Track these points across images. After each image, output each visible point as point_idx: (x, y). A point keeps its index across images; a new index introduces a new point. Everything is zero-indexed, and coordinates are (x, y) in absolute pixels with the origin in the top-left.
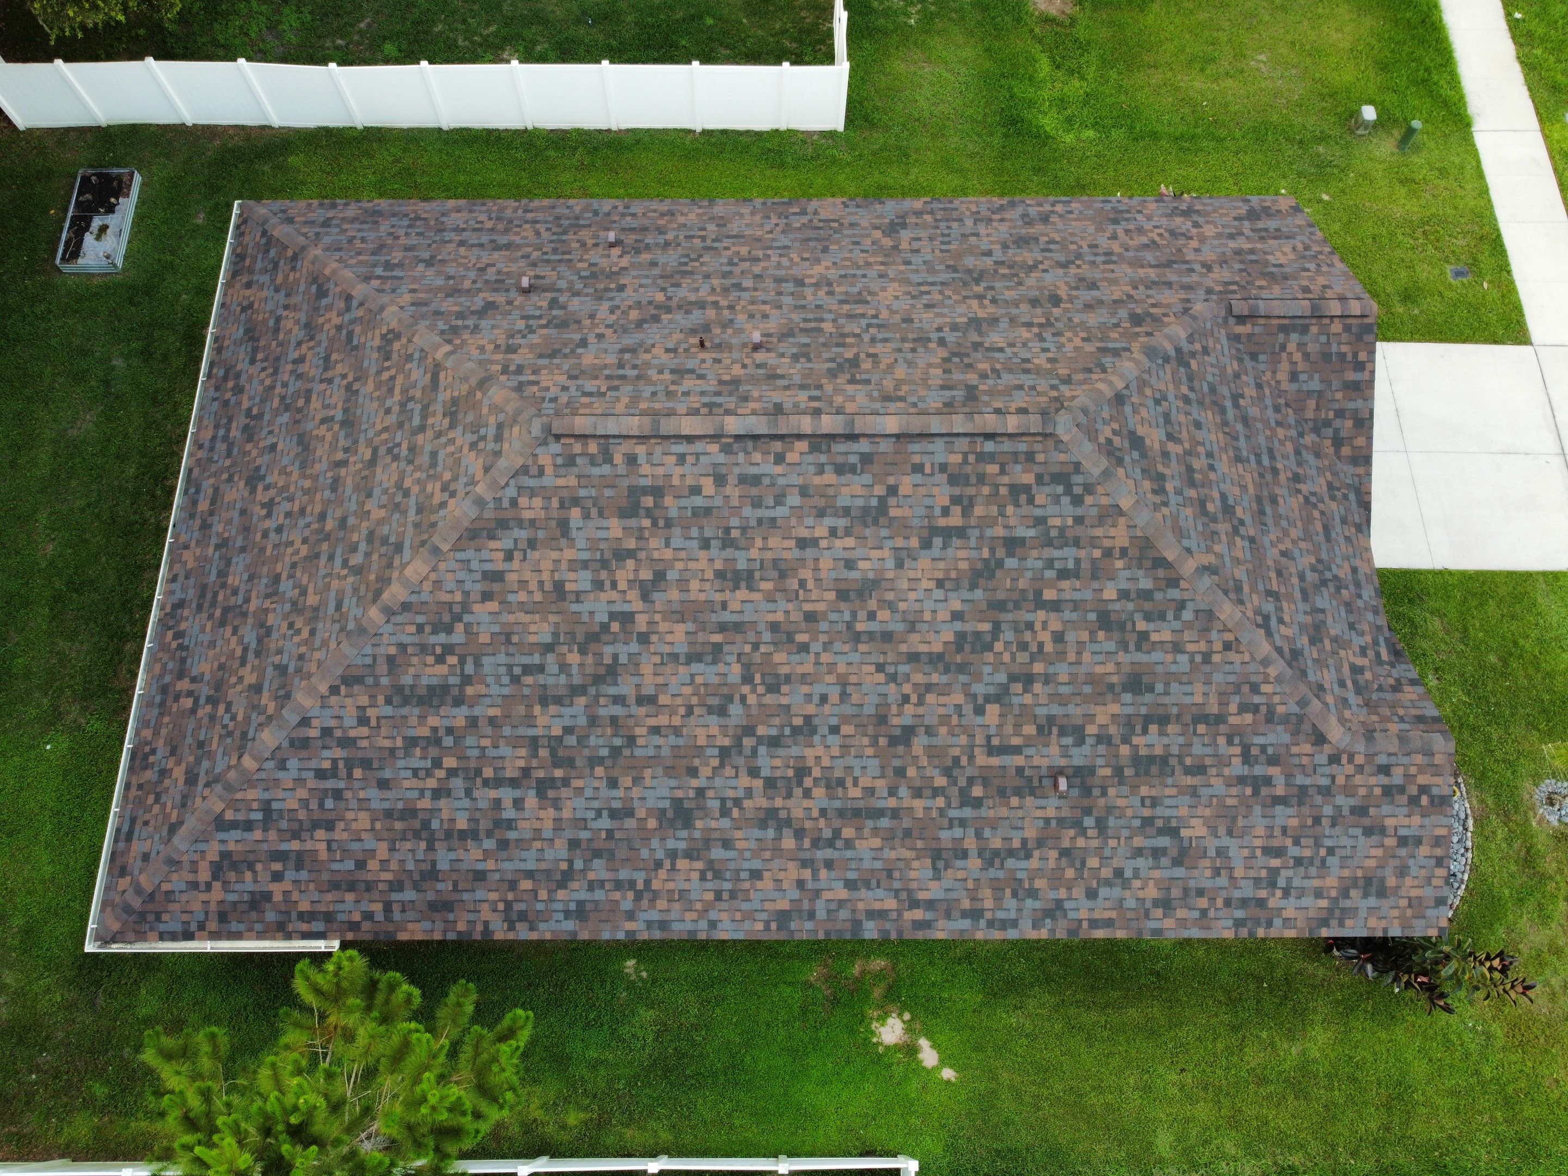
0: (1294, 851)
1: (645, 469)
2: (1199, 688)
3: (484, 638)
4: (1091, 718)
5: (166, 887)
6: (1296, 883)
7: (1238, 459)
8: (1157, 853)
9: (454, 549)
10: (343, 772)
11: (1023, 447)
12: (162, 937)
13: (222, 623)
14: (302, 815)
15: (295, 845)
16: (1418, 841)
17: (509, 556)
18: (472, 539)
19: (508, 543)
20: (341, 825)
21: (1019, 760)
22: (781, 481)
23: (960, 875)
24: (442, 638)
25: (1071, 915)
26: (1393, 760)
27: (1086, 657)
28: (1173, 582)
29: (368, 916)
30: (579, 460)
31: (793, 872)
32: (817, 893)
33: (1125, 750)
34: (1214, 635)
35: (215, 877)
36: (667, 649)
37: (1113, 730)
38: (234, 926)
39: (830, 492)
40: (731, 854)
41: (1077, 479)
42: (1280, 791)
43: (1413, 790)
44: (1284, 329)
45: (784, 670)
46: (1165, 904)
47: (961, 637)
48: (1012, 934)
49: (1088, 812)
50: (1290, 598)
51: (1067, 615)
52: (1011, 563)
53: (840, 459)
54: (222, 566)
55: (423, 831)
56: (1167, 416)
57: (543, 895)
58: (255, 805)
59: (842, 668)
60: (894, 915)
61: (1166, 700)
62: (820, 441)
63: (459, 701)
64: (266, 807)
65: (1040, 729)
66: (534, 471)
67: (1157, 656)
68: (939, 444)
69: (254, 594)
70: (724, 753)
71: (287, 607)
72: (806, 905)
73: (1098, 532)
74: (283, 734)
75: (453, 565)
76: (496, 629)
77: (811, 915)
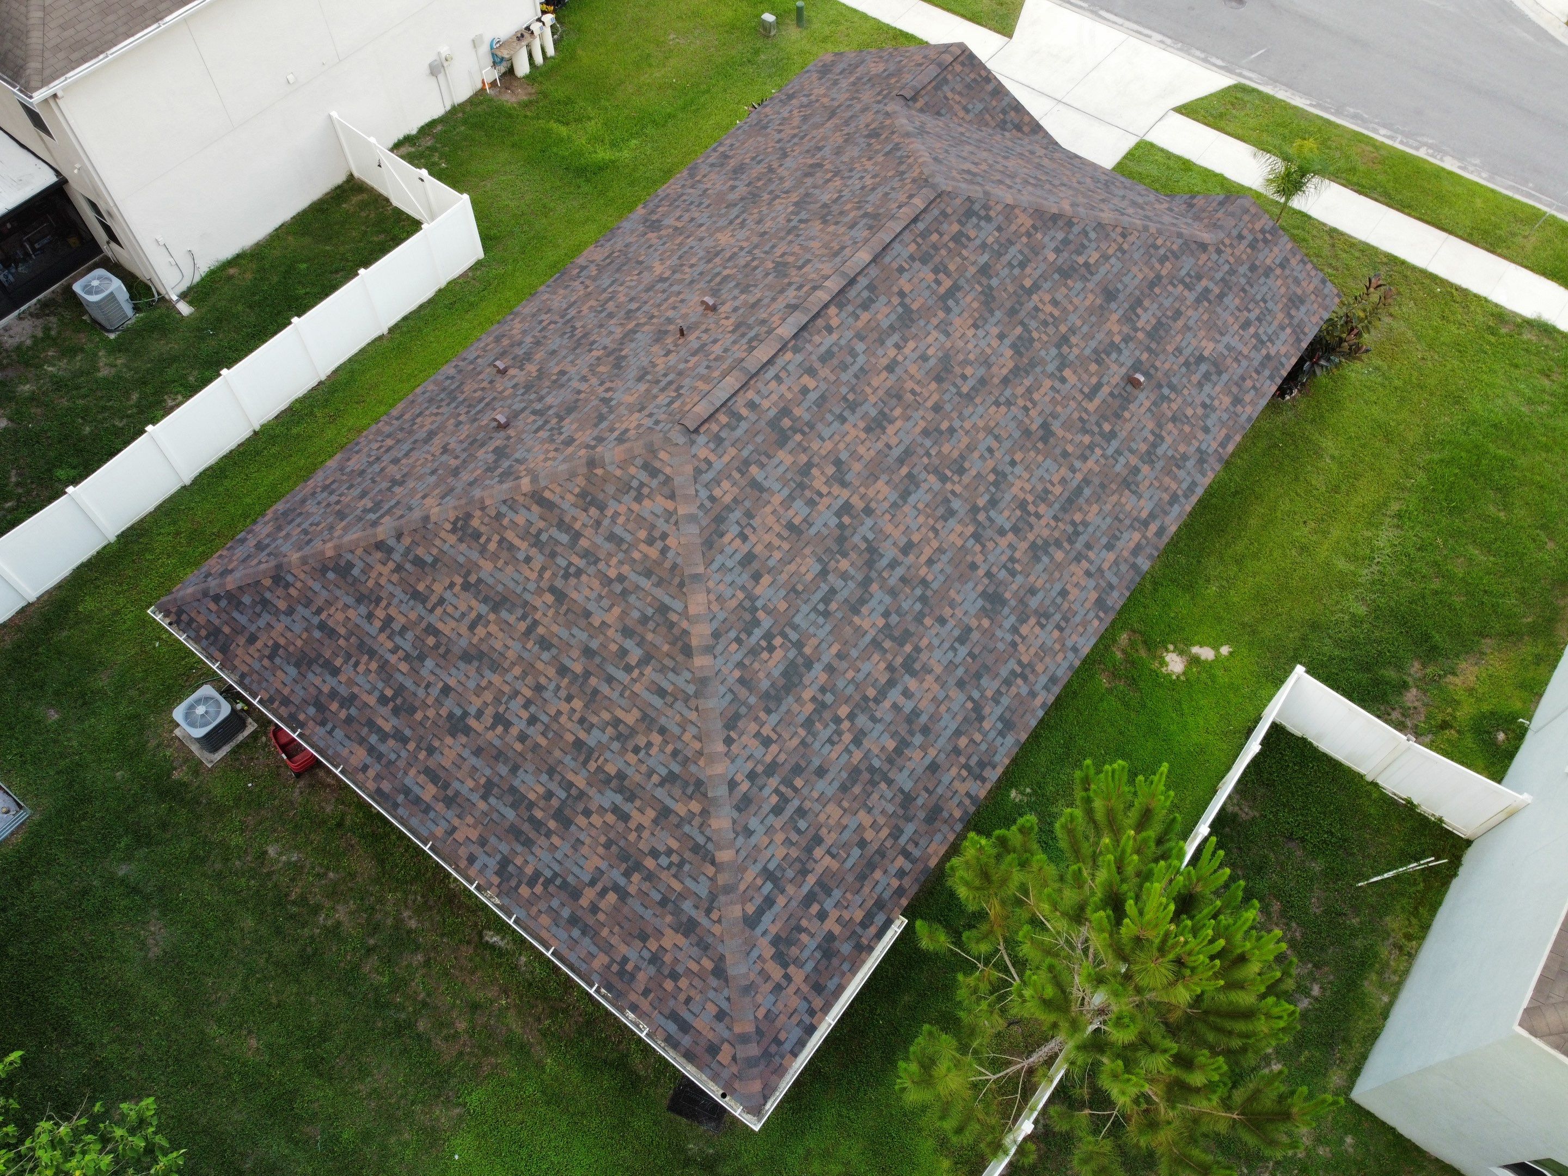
0: (1253, 316)
2: (1135, 270)
4: (1109, 333)
6: (1270, 332)
8: (1207, 376)
11: (936, 212)
12: (795, 1055)
13: (566, 823)
14: (794, 853)
16: (1287, 260)
18: (711, 548)
19: (735, 530)
20: (824, 831)
21: (1106, 390)
23: (1147, 483)
24: (758, 633)
25: (1210, 451)
26: (1238, 229)
27: (1075, 300)
29: (901, 874)
30: (723, 435)
31: (1078, 570)
32: (1100, 570)
33: (1140, 335)
34: (1113, 235)
35: (785, 965)
36: (886, 505)
37: (1126, 329)
38: (832, 985)
39: (873, 324)
41: (977, 207)
42: (1217, 291)
43: (1260, 236)
44: (937, 88)
46: (1237, 401)
47: (1013, 346)
48: (1200, 491)
49: (1160, 386)
50: (1110, 198)
51: (1047, 285)
52: (994, 282)
53: (859, 301)
54: (509, 799)
55: (877, 776)
56: (960, 157)
57: (978, 737)
58: (759, 882)
59: (981, 424)
60: (1144, 542)
61: (1128, 290)
62: (839, 298)
63: (809, 665)
64: (768, 875)
65: (1097, 362)
67: (1103, 270)
68: (897, 246)
69: (570, 776)
70: (976, 536)
71: (616, 746)
72: (1104, 584)
73: (1013, 227)
74: (727, 809)
75: (717, 577)
76: (783, 593)
77: (1111, 587)
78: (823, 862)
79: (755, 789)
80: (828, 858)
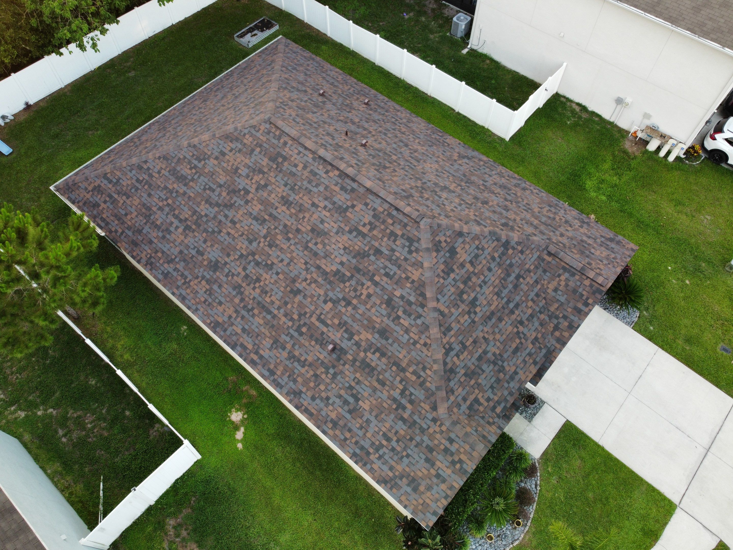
0: (394, 444)
1: (287, 149)
2: (404, 352)
3: (206, 171)
4: (359, 333)
5: (80, 184)
6: (386, 457)
7: (498, 294)
8: (346, 402)
9: (219, 138)
10: (143, 184)
11: (405, 221)
12: (68, 199)
13: (159, 130)
14: (124, 189)
15: (116, 196)
16: (444, 481)
17: (231, 151)
18: (226, 138)
19: (233, 146)
20: (131, 199)
21: (325, 329)
22: (322, 180)
23: (278, 355)
24: (196, 162)
25: (301, 400)
26: (457, 440)
27: (373, 310)
28: (423, 306)
29: (116, 231)
30: (271, 134)
32: (232, 324)
33: (362, 354)
34: (423, 337)
35: (92, 191)
36: (251, 210)
37: (363, 344)
38: (85, 208)
39: (334, 193)
40: (219, 291)
41: (416, 244)
42: (406, 416)
43: (456, 459)
44: (564, 269)
45: (278, 242)
46: (335, 425)
47: (338, 271)
49: (334, 367)
50: (471, 353)
51: (378, 290)
52: (372, 258)
53: (345, 185)
54: (175, 117)
55: (147, 217)
56: (477, 256)
57: (161, 262)
58: (116, 177)
59: (294, 255)
60: (248, 351)
61: (390, 348)
62: (343, 175)
63: (185, 185)
64: (118, 181)
65: (340, 324)
66: (257, 129)
67: (397, 328)
68: (379, 201)
69: (172, 126)
70: (242, 256)
71: (174, 133)
73: (409, 268)
74: (138, 162)
75: (215, 143)
76: (211, 170)
77: (225, 330)
78: (121, 200)
79: (144, 171)
80: (122, 202)
